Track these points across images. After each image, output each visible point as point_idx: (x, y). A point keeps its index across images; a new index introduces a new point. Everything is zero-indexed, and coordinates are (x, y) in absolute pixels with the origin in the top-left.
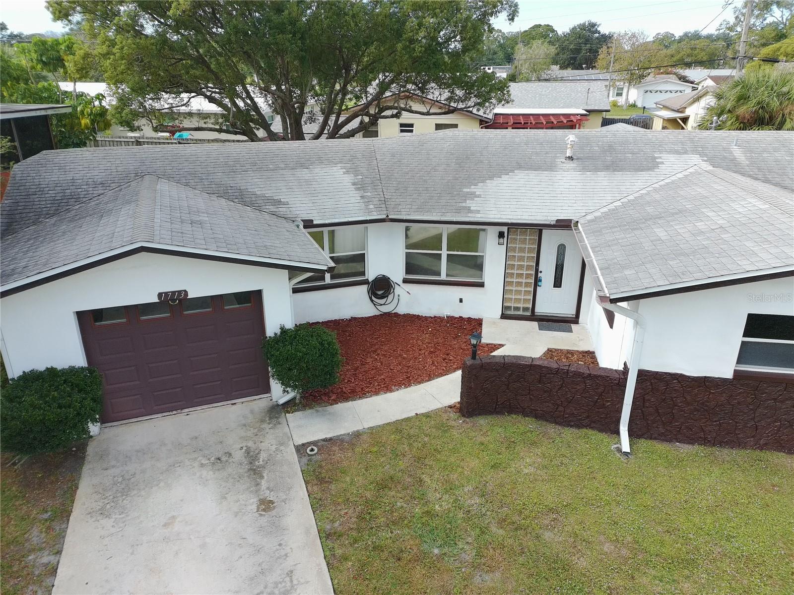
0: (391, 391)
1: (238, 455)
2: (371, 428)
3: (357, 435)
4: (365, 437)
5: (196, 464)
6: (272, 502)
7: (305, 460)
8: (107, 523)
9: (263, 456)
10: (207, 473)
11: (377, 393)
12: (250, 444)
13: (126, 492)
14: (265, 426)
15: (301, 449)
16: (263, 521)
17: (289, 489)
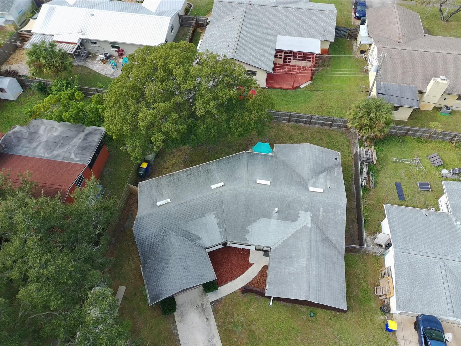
0: (228, 283)
1: (200, 305)
2: (224, 297)
3: (221, 298)
4: (223, 300)
5: (193, 308)
6: (208, 318)
7: (212, 307)
8: (182, 324)
9: (204, 306)
10: (195, 311)
11: (225, 284)
12: (202, 302)
13: (183, 316)
14: (203, 296)
15: (211, 303)
16: (207, 323)
17: (211, 315)
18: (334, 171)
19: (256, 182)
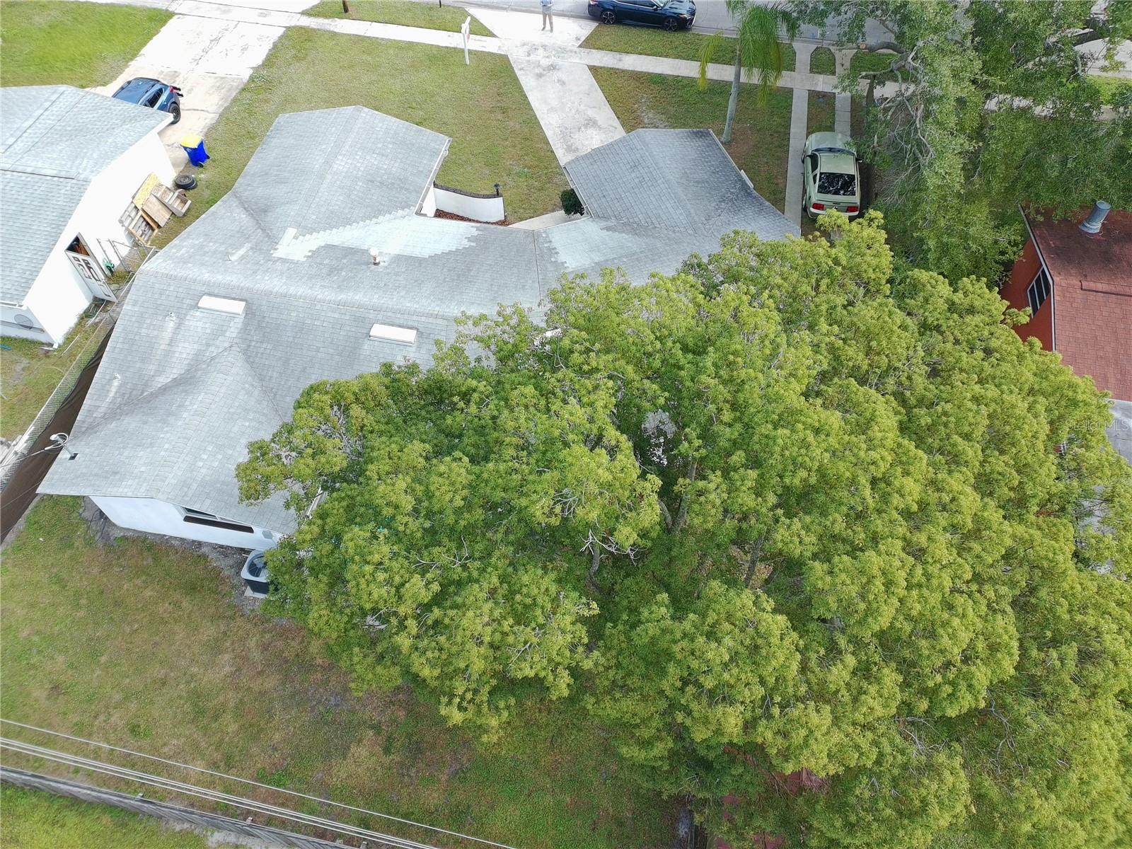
18: (115, 398)
19: (422, 333)
